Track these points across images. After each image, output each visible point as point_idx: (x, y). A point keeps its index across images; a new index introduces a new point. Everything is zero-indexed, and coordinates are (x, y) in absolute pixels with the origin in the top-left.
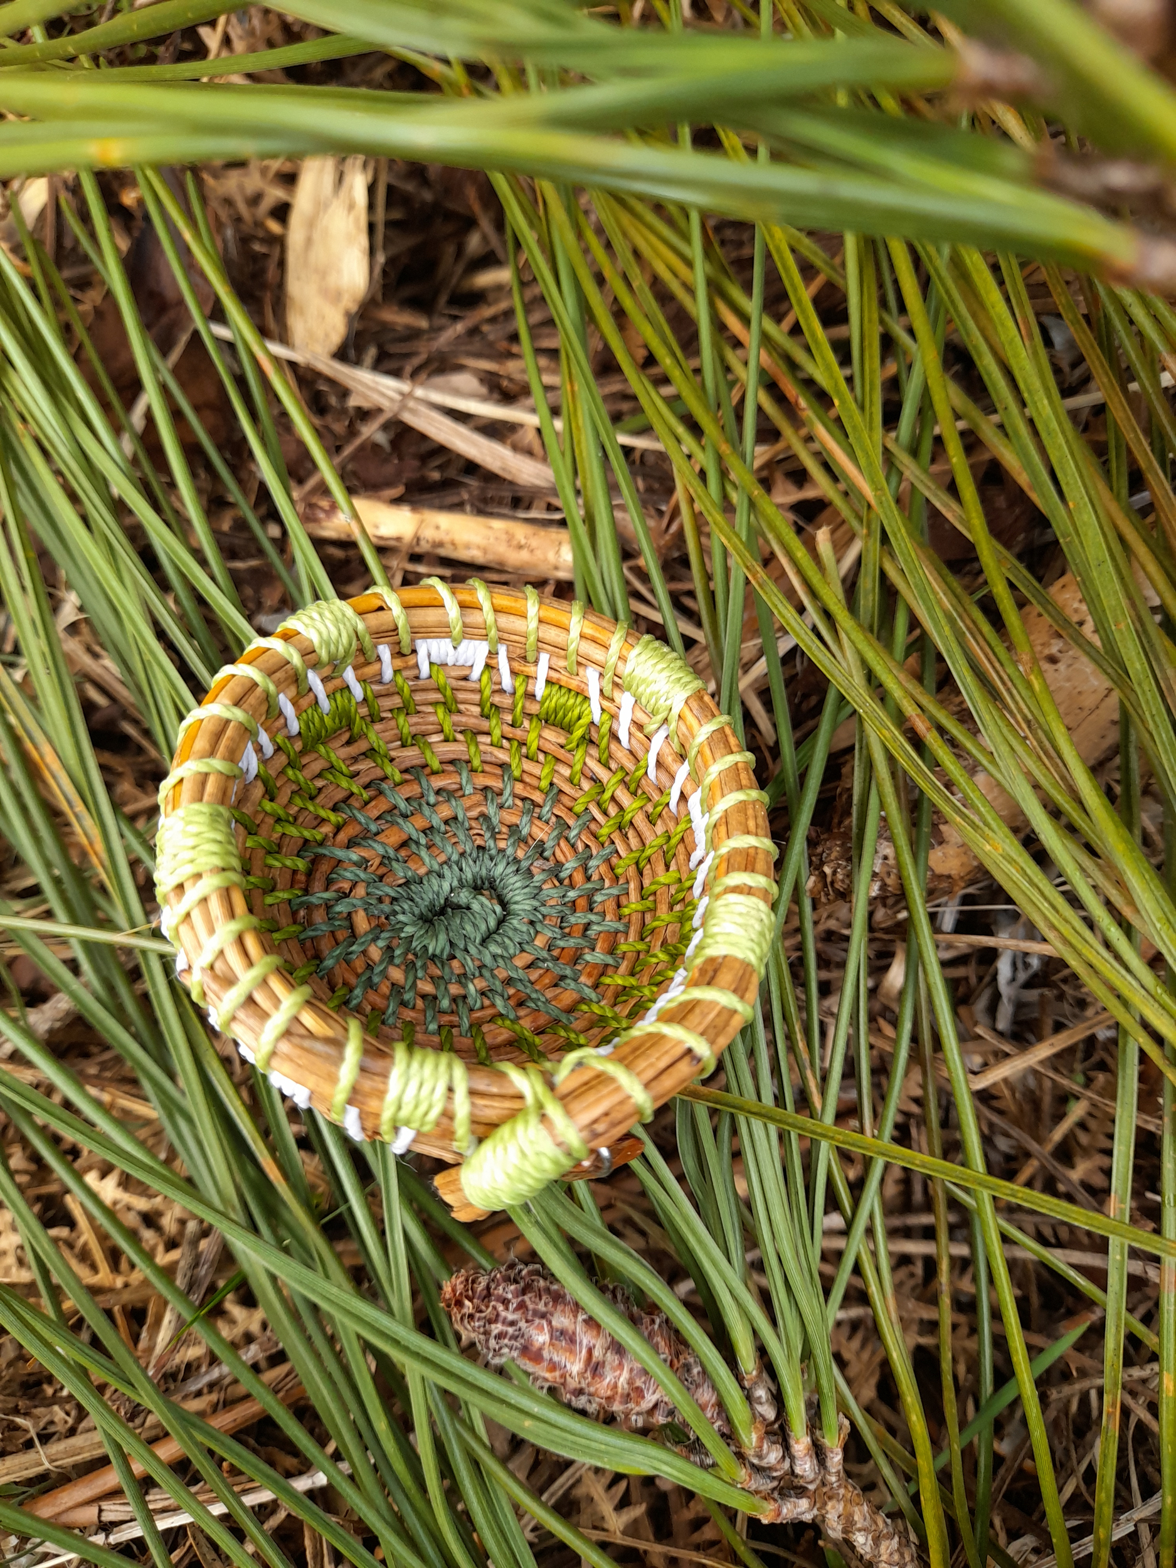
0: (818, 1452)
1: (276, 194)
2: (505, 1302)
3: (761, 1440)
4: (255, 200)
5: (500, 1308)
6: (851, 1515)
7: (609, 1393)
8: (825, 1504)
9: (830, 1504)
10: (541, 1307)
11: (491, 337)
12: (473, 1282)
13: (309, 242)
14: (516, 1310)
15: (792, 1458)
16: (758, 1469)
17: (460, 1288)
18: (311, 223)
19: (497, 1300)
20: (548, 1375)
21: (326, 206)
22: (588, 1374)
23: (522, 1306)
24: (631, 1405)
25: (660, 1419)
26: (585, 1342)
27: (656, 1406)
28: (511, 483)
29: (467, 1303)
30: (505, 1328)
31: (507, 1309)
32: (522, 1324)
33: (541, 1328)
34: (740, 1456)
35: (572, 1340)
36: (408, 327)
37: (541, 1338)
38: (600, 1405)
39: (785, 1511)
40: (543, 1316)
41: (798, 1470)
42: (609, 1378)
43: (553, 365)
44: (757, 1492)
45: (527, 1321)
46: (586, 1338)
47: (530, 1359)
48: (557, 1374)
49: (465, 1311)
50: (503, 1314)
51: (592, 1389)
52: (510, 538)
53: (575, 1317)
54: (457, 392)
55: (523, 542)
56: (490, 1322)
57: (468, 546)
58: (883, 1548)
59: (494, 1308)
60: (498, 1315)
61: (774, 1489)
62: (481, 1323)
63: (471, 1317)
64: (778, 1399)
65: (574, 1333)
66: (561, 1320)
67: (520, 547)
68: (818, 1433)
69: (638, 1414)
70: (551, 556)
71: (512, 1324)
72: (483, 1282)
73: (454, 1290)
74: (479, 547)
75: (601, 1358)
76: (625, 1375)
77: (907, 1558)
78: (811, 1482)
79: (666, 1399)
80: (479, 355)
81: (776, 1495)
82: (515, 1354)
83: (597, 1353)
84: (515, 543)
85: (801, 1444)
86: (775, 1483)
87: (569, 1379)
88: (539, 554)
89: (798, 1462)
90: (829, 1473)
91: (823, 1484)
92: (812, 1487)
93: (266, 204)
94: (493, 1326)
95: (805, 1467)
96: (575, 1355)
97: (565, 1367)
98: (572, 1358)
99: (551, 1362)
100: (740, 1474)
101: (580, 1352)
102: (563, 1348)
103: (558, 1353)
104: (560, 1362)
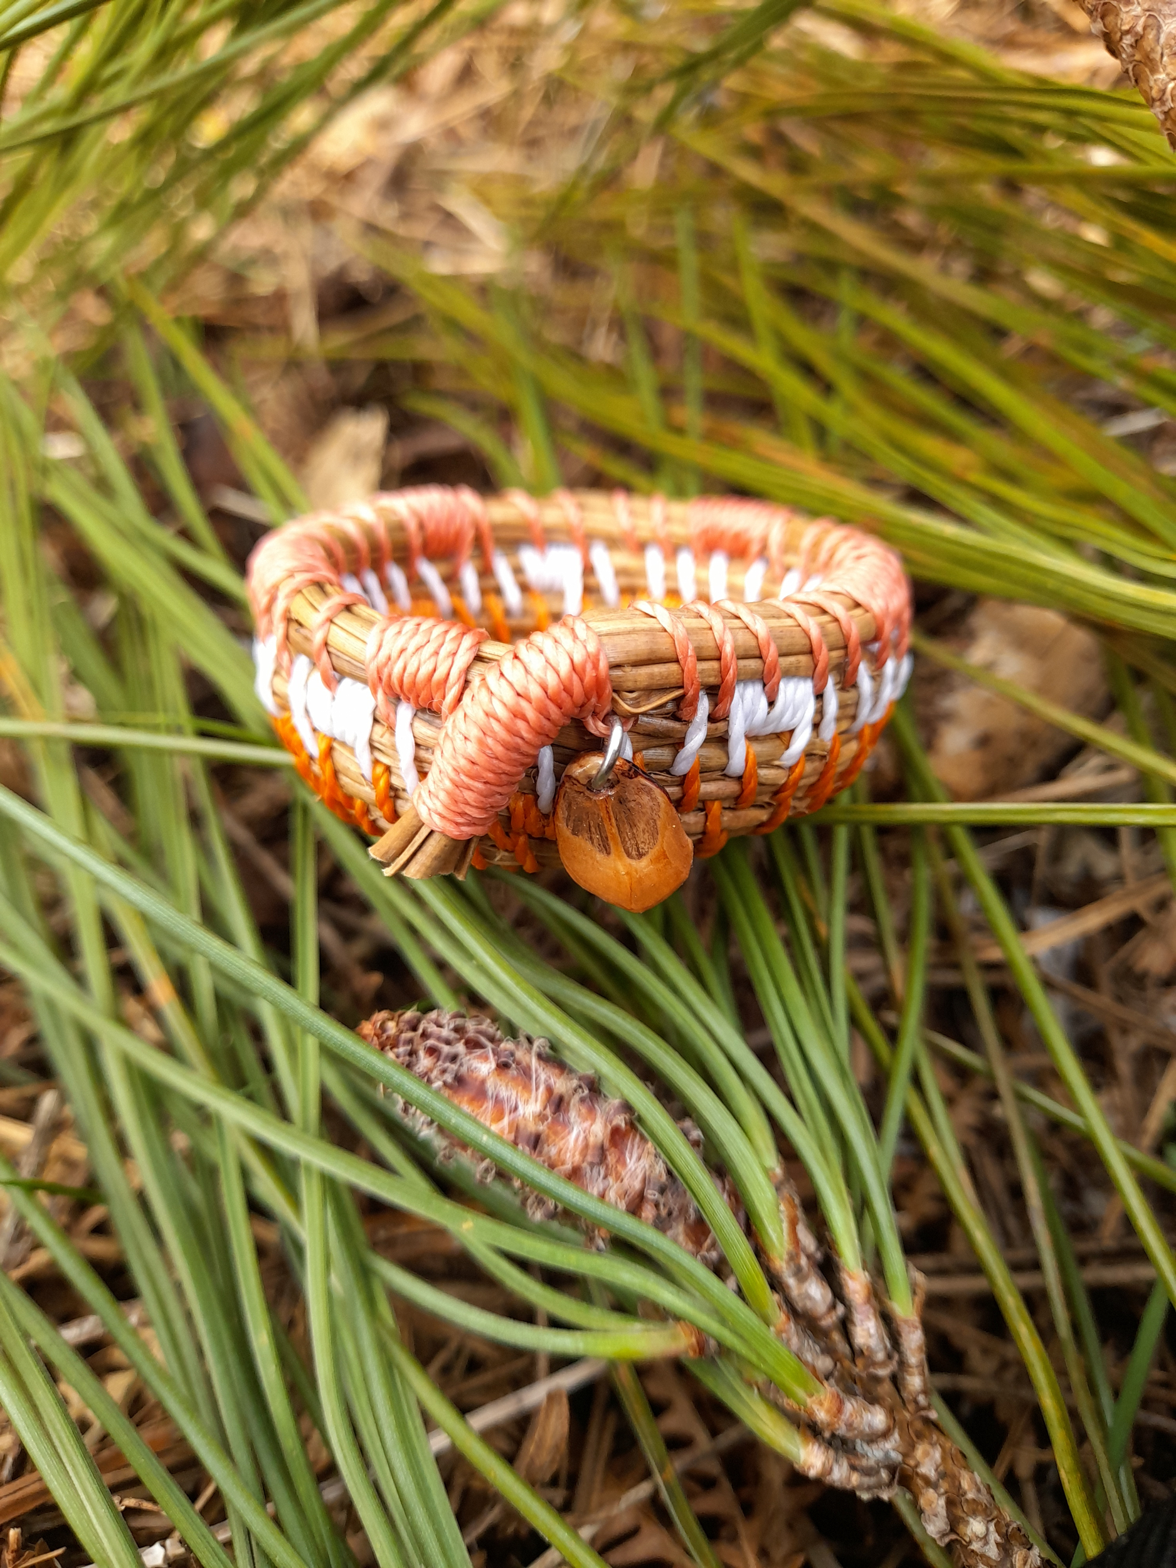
0: (886, 1319)
2: (441, 1025)
8: (912, 1447)
10: (486, 1027)
14: (453, 1030)
15: (848, 1307)
22: (548, 1111)
23: (461, 1029)
26: (543, 1077)
30: (437, 1045)
31: (441, 1028)
34: (775, 1283)
35: (526, 1074)
37: (485, 1069)
40: (489, 1040)
41: (858, 1336)
42: (577, 1127)
45: (467, 1044)
46: (543, 1074)
47: (469, 1100)
50: (437, 1034)
53: (530, 1048)
59: (424, 1030)
60: (428, 1036)
62: (408, 1048)
63: (395, 1041)
65: (529, 1067)
66: (513, 1048)
73: (375, 1025)
75: (566, 1099)
76: (600, 1130)
83: (559, 1089)
85: (856, 1282)
87: (522, 1126)
89: (857, 1317)
90: (908, 1363)
95: (868, 1331)
96: (530, 1092)
97: (516, 1108)
98: (526, 1095)
99: (498, 1102)
100: (772, 1300)
101: (537, 1089)
102: (514, 1079)
103: (507, 1086)
104: (509, 1099)
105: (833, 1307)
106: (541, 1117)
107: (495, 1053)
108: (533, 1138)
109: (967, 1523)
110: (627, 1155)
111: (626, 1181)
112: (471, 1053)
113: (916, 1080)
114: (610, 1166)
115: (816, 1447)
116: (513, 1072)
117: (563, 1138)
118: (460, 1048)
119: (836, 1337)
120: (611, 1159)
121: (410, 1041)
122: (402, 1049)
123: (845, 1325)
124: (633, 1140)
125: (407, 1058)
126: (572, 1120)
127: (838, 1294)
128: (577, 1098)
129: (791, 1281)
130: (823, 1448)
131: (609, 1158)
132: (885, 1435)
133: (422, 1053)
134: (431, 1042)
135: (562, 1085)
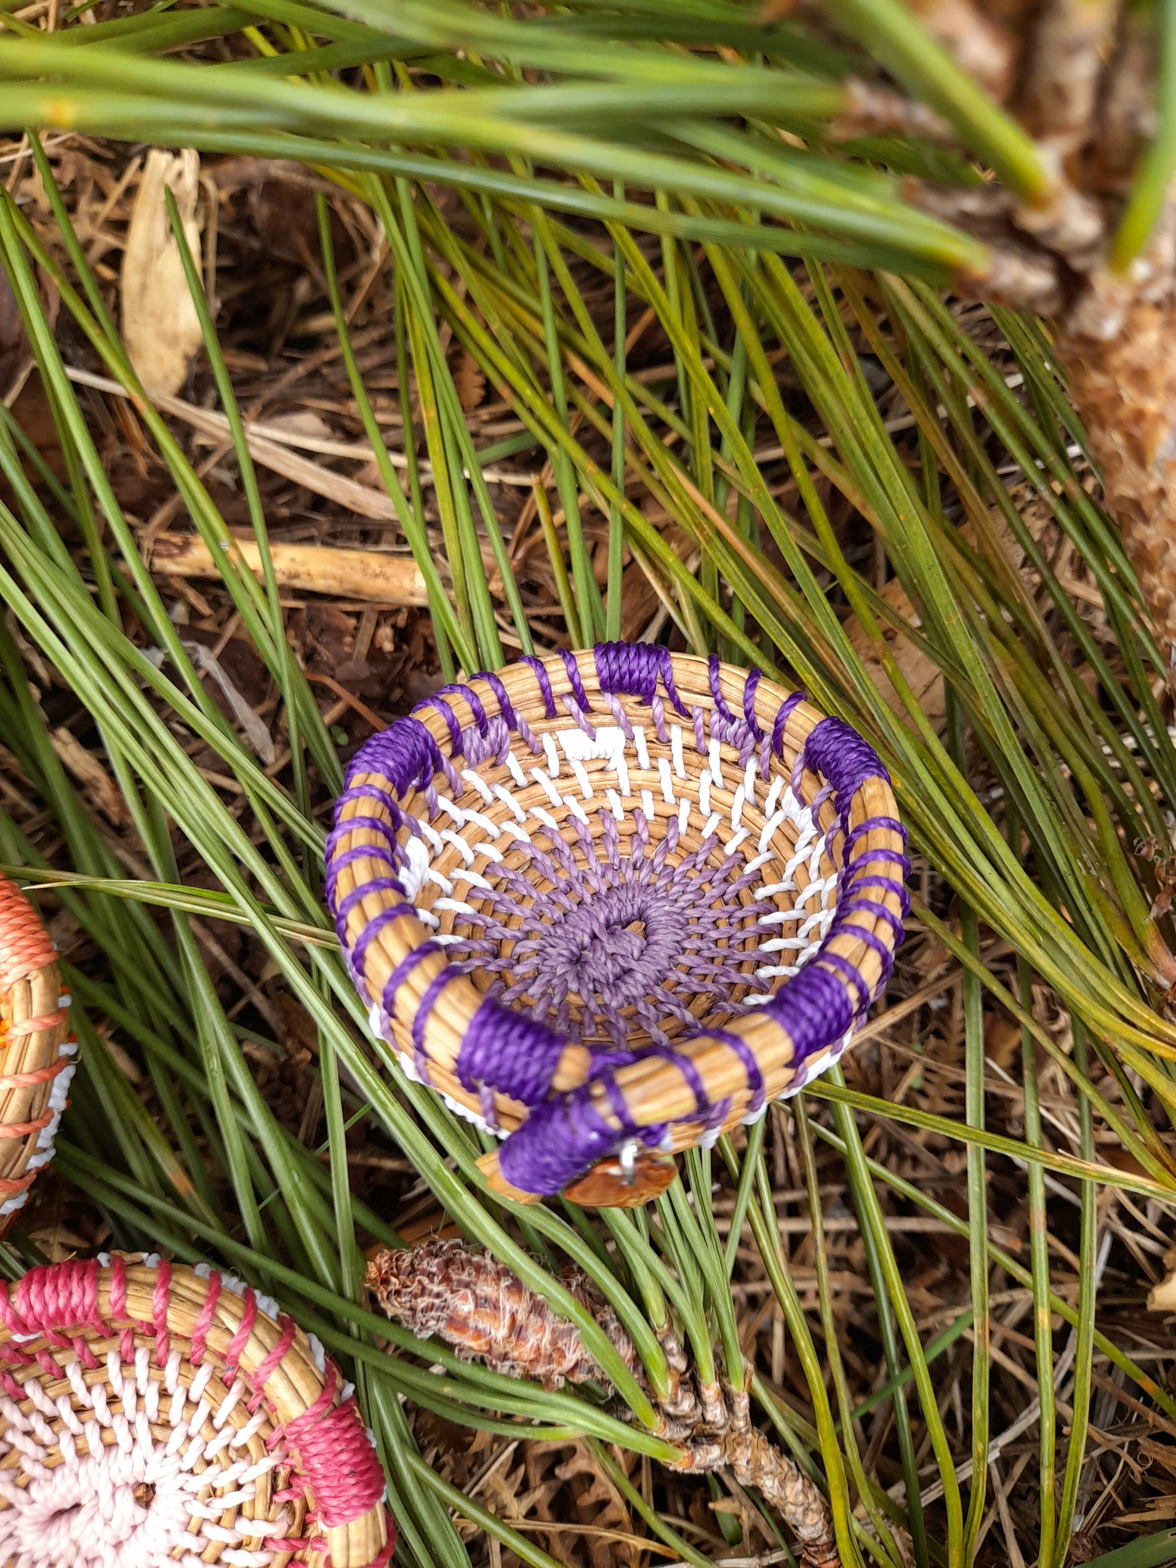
0: (727, 1398)
1: (107, 240)
2: (431, 1276)
3: (675, 1387)
4: (86, 246)
5: (426, 1281)
6: (758, 1460)
7: (532, 1356)
8: (734, 1450)
9: (739, 1451)
10: (465, 1277)
11: (332, 379)
12: (397, 1260)
13: (144, 288)
14: (441, 1282)
15: (704, 1404)
16: (671, 1418)
17: (385, 1267)
18: (145, 269)
19: (422, 1274)
20: (473, 1344)
21: (160, 252)
22: (513, 1338)
23: (447, 1279)
24: (553, 1366)
25: (580, 1377)
26: (508, 1308)
27: (576, 1365)
28: (361, 516)
29: (393, 1279)
30: (431, 1300)
31: (432, 1281)
32: (448, 1295)
33: (465, 1298)
34: (656, 1406)
35: (496, 1307)
36: (247, 370)
37: (466, 1307)
38: (524, 1368)
39: (698, 1458)
40: (467, 1285)
41: (709, 1417)
42: (532, 1340)
43: (393, 405)
44: (671, 1441)
45: (452, 1292)
46: (508, 1304)
47: (456, 1329)
48: (482, 1341)
49: (392, 1288)
50: (429, 1286)
51: (516, 1354)
52: (365, 566)
53: (498, 1285)
54: (300, 432)
55: (378, 570)
56: (416, 1296)
57: (324, 576)
58: (788, 1490)
59: (420, 1282)
60: (424, 1289)
61: (686, 1439)
62: (407, 1298)
63: (398, 1293)
64: (688, 1350)
65: (497, 1300)
66: (486, 1289)
67: (376, 576)
68: (725, 1380)
69: (561, 1374)
70: (406, 583)
71: (438, 1295)
72: (407, 1258)
73: (379, 1270)
74: (335, 578)
75: (524, 1322)
76: (548, 1336)
77: (811, 1498)
78: (722, 1428)
79: (586, 1357)
80: (319, 397)
81: (689, 1443)
82: (442, 1325)
83: (521, 1317)
84: (370, 572)
85: (711, 1389)
86: (688, 1432)
87: (494, 1346)
88: (394, 581)
89: (709, 1408)
90: (738, 1419)
91: (732, 1430)
92: (722, 1432)
93: (97, 251)
94: (419, 1300)
95: (716, 1413)
96: (499, 1320)
97: (490, 1333)
98: (496, 1323)
99: (477, 1329)
100: (656, 1422)
101: (504, 1317)
102: (487, 1313)
103: (483, 1318)
104: (484, 1327)
105: (695, 1408)
106: (508, 1340)
107: (474, 1293)
108: (502, 1355)
112: (455, 1296)
113: (756, 1190)
116: (487, 1309)
117: (522, 1347)
122: (404, 1298)
123: (701, 1414)
125: (408, 1303)
126: (529, 1336)
127: (700, 1400)
129: (671, 1406)
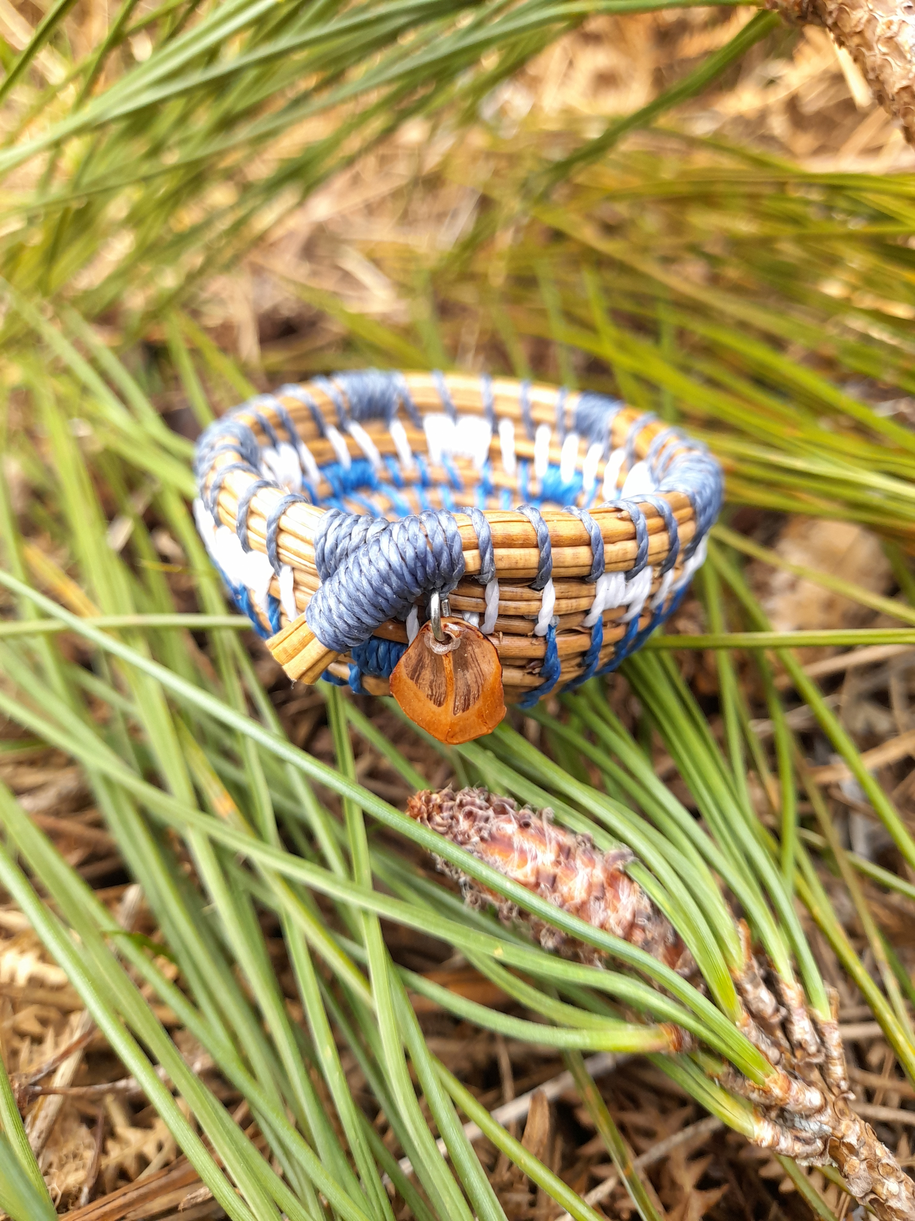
0: (814, 1022)
7: (584, 895)
15: (788, 1010)
20: (518, 873)
26: (553, 835)
33: (507, 820)
35: (541, 833)
37: (509, 828)
42: (581, 874)
47: (499, 852)
48: (528, 867)
51: (565, 890)
63: (440, 808)
65: (543, 829)
85: (792, 991)
87: (542, 871)
90: (833, 1060)
95: (803, 1029)
96: (545, 845)
97: (536, 857)
98: (543, 847)
99: (522, 852)
100: (737, 1002)
101: (550, 843)
102: (532, 835)
103: (528, 840)
104: (530, 851)
105: (777, 1010)
106: (558, 863)
107: (516, 817)
108: (551, 878)
109: (883, 1184)
110: (620, 892)
111: (621, 912)
112: (497, 817)
114: (608, 900)
115: (766, 1123)
116: (531, 831)
117: (572, 880)
118: (491, 813)
119: (779, 1034)
120: (609, 895)
121: (451, 808)
122: (446, 814)
123: (785, 1025)
124: (623, 882)
125: (450, 821)
126: (578, 866)
127: (780, 1000)
128: (581, 849)
129: (748, 987)
130: (771, 1125)
131: (607, 894)
132: (820, 1110)
133: (461, 818)
134: (467, 808)
135: (568, 840)
